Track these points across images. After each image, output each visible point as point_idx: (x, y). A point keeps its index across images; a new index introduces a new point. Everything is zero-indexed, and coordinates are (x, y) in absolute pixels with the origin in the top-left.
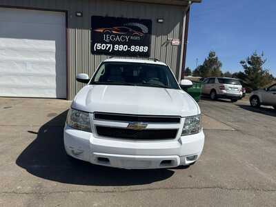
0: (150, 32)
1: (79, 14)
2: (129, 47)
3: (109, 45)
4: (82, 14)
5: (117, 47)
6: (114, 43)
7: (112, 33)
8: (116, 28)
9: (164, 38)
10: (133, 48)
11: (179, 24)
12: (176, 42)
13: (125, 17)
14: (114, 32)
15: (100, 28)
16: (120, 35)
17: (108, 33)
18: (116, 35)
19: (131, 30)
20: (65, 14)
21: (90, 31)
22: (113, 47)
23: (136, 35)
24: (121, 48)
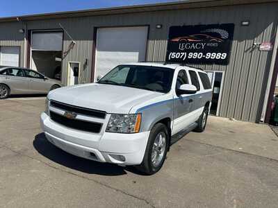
0: (231, 38)
1: (159, 27)
2: (205, 54)
3: (183, 54)
4: (161, 26)
5: (191, 55)
6: (188, 51)
7: (188, 42)
8: (191, 36)
9: (249, 43)
10: (209, 55)
12: (266, 47)
13: (203, 23)
14: (190, 40)
15: (177, 37)
16: (195, 43)
17: (183, 42)
18: (192, 43)
19: (208, 37)
20: (147, 27)
21: (167, 41)
22: (187, 55)
23: (213, 42)
24: (196, 55)
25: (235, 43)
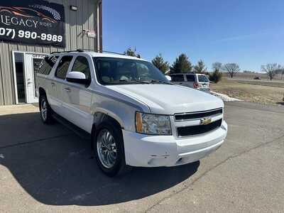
0: (63, 19)
2: (39, 34)
3: (10, 30)
5: (21, 34)
6: (17, 28)
7: (14, 15)
9: (80, 28)
10: (44, 37)
11: (92, 15)
12: (92, 34)
14: (17, 14)
16: (24, 19)
17: (8, 14)
18: (19, 17)
19: (39, 14)
22: (17, 34)
23: (46, 21)
24: (28, 35)
25: (67, 26)
